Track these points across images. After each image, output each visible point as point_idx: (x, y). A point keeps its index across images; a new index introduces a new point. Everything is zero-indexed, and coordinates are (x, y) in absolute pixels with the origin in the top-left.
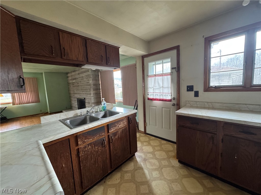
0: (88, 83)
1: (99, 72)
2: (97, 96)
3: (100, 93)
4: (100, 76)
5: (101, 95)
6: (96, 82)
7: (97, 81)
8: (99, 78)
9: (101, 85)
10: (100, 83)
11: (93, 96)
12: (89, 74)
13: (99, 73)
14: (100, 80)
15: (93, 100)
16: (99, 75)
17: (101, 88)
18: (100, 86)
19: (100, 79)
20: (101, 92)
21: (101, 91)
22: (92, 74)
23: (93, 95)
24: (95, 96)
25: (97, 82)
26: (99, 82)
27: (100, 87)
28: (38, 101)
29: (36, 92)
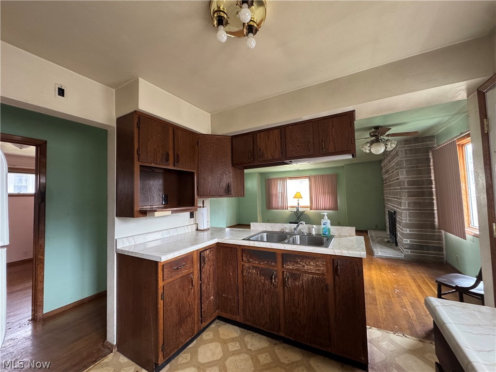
0: (398, 179)
1: (428, 152)
2: (420, 210)
3: (433, 203)
4: (432, 160)
5: (435, 208)
6: (417, 178)
7: (421, 174)
8: (430, 166)
9: (434, 183)
10: (433, 178)
11: (408, 210)
12: (399, 159)
13: (430, 154)
14: (432, 171)
15: (408, 218)
16: (429, 160)
17: (434, 190)
18: (433, 186)
19: (432, 168)
20: (435, 201)
21: (435, 199)
22: (406, 160)
23: (407, 207)
24: (413, 210)
25: (422, 177)
26: (431, 177)
27: (432, 188)
28: (335, 208)
29: (334, 194)
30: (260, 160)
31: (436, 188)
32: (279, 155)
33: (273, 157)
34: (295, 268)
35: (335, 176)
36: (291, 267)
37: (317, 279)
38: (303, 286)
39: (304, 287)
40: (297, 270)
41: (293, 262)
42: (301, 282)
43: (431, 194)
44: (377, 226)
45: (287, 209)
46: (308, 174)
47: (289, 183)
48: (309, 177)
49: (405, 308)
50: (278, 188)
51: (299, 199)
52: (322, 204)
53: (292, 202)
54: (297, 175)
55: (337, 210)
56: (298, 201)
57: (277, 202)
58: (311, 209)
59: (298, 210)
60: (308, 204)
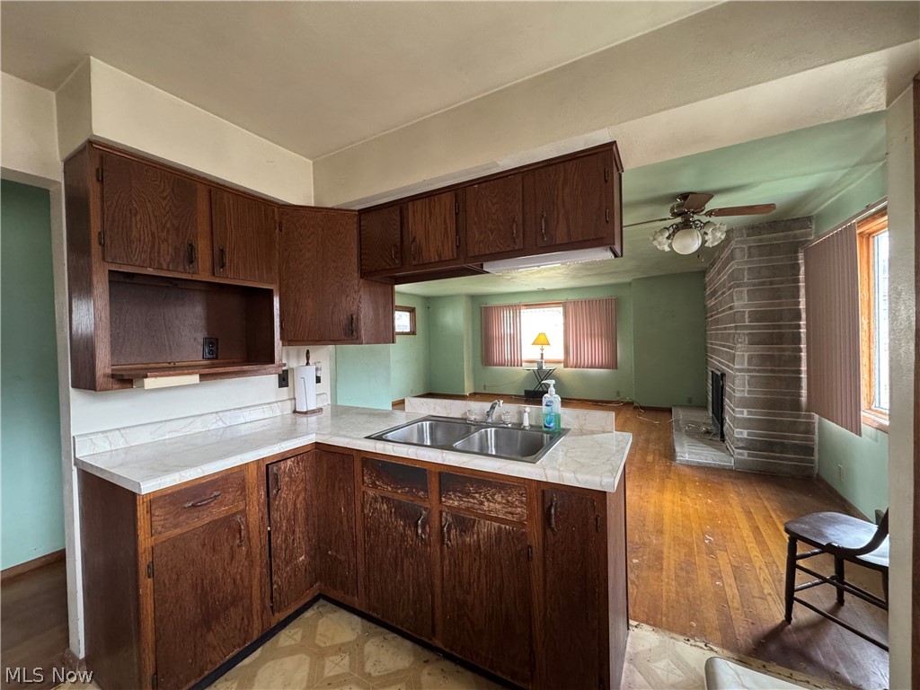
0: (731, 308)
1: (796, 252)
2: (772, 371)
3: (800, 358)
4: (802, 269)
5: (804, 368)
6: (771, 305)
7: (779, 298)
8: (798, 281)
9: (804, 316)
10: (802, 306)
11: (749, 371)
12: (736, 267)
13: (801, 255)
14: (802, 292)
15: (747, 388)
16: (796, 268)
17: (803, 330)
18: (803, 323)
19: (802, 284)
20: (804, 355)
21: (804, 350)
22: (749, 268)
23: (746, 366)
24: (758, 371)
25: (780, 305)
26: (798, 303)
27: (799, 327)
28: (613, 364)
29: (612, 338)
30: (414, 263)
31: (808, 326)
32: (452, 252)
33: (440, 256)
34: (464, 505)
35: (613, 301)
36: (456, 503)
37: (508, 533)
38: (479, 547)
39: (482, 549)
40: (468, 509)
41: (460, 492)
42: (475, 536)
43: (796, 339)
44: (690, 400)
45: (521, 366)
46: (563, 298)
47: (527, 316)
48: (564, 305)
49: (720, 578)
50: (503, 325)
51: (544, 346)
52: (587, 357)
53: (529, 352)
54: (541, 299)
55: (616, 368)
56: (542, 350)
57: (502, 351)
58: (566, 366)
59: (540, 368)
60: (561, 356)
